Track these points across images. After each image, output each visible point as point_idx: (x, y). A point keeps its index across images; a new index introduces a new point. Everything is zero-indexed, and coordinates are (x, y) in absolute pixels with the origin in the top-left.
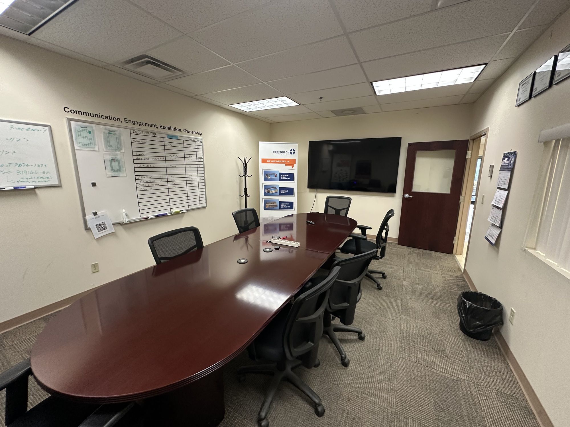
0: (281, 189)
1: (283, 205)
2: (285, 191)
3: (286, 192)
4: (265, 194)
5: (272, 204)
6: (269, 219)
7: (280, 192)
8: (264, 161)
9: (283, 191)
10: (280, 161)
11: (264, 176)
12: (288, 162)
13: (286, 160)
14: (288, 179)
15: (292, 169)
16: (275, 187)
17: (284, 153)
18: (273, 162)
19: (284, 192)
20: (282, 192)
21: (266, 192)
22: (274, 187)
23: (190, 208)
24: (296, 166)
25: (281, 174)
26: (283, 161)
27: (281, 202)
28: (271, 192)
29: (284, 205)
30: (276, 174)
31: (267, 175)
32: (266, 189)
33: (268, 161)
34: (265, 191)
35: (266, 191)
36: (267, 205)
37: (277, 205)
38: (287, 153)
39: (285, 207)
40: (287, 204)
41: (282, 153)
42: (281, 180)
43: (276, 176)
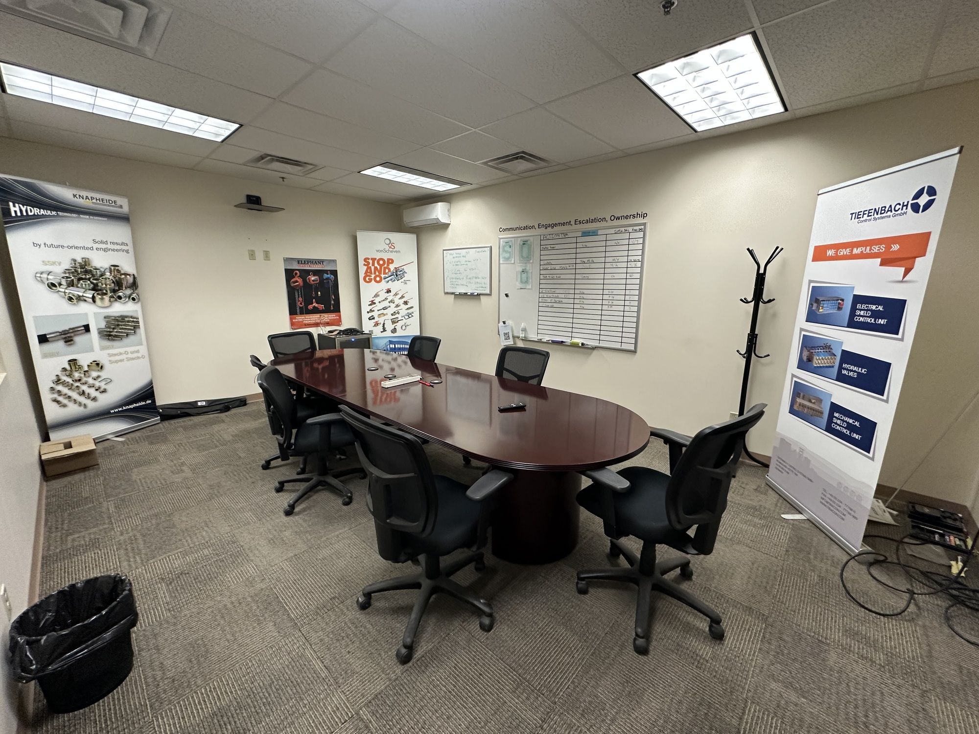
0: (848, 357)
1: (839, 422)
2: (855, 369)
3: (858, 373)
4: (802, 365)
5: (810, 401)
6: (793, 447)
7: (841, 368)
8: (820, 254)
9: (852, 367)
10: (864, 249)
11: (811, 305)
12: (895, 247)
13: (888, 241)
14: (882, 322)
15: (902, 282)
16: (829, 347)
17: (885, 215)
18: (842, 254)
19: (853, 371)
20: (847, 370)
21: (805, 358)
22: (827, 347)
23: (602, 344)
24: (923, 266)
25: (858, 299)
26: (876, 249)
27: (835, 408)
28: (817, 361)
29: (843, 421)
30: (843, 300)
31: (817, 301)
32: (806, 348)
33: (830, 253)
34: (803, 355)
35: (806, 354)
36: (799, 400)
37: (822, 413)
38: (899, 212)
39: (845, 431)
40: (851, 421)
41: (879, 216)
42: (852, 324)
43: (839, 309)
